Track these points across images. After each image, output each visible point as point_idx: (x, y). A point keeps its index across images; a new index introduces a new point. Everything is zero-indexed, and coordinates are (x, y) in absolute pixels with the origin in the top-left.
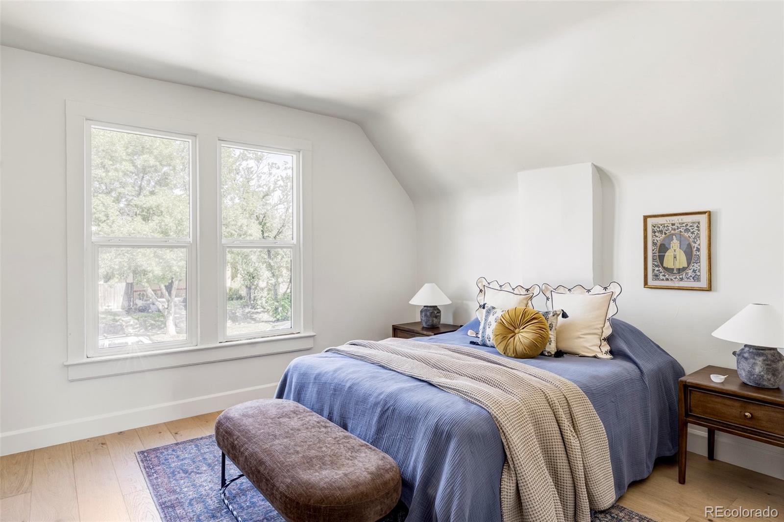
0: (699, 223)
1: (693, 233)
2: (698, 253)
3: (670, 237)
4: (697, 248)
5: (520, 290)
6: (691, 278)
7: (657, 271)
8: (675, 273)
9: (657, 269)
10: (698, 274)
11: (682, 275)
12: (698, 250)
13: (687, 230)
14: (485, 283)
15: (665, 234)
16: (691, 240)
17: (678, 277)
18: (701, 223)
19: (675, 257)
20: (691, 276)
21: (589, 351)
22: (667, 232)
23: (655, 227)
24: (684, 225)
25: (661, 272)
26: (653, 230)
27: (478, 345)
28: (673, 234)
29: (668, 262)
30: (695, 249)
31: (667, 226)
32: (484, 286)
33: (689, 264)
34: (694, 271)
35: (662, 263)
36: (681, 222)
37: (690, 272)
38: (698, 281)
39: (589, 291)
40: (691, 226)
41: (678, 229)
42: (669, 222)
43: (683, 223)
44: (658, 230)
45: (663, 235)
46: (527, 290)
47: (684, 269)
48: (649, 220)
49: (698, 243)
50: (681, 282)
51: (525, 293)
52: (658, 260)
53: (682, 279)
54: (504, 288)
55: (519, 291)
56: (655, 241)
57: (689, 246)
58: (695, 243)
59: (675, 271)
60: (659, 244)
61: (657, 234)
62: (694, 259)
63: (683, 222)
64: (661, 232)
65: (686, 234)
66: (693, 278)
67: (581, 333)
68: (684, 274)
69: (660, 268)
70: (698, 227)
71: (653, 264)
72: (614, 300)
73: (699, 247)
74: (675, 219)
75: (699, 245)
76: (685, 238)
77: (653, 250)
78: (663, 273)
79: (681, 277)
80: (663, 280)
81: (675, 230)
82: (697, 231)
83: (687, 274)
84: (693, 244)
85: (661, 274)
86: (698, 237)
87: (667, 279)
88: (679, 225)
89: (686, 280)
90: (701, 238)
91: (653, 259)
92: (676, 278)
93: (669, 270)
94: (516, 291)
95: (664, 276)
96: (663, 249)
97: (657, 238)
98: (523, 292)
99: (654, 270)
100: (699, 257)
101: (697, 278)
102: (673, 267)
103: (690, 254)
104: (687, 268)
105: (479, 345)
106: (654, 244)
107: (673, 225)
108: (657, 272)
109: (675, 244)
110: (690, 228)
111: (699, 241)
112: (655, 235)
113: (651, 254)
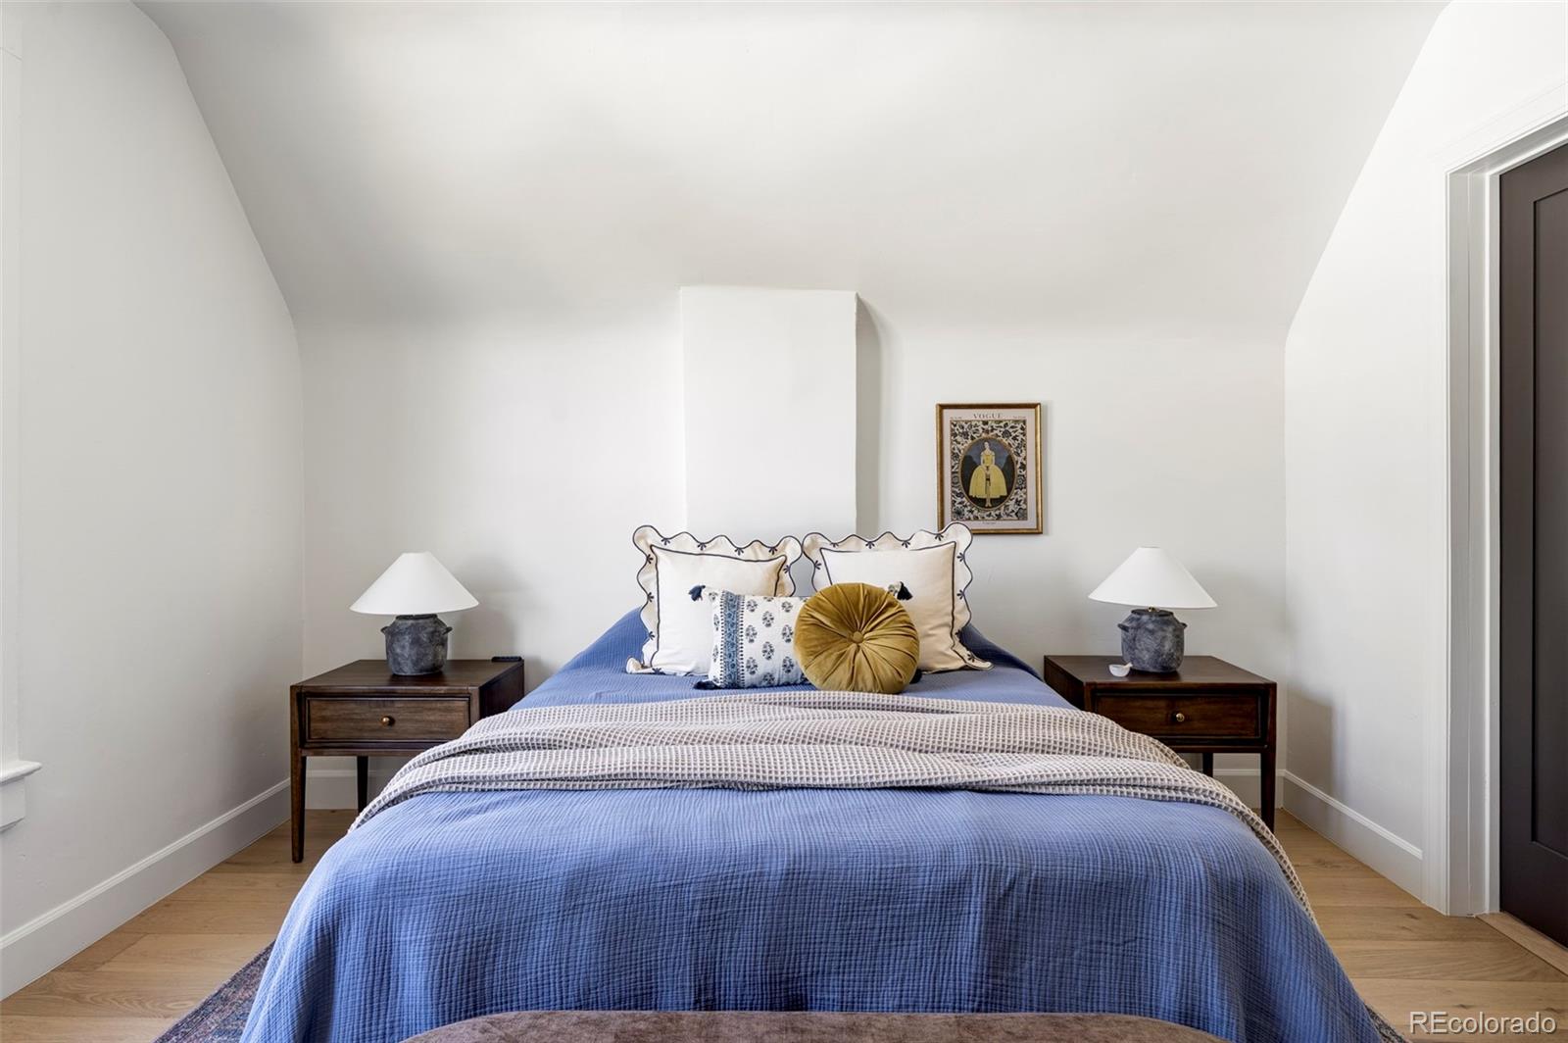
0: (1024, 422)
1: (1015, 438)
2: (1024, 473)
3: (979, 446)
4: (1021, 463)
5: (758, 550)
6: (1013, 514)
7: (960, 503)
8: (988, 507)
9: (959, 500)
10: (1024, 506)
11: (999, 509)
12: (1023, 467)
13: (1006, 434)
14: (657, 541)
15: (973, 438)
16: (1013, 450)
17: (993, 514)
18: (1027, 423)
19: (988, 479)
20: (1013, 511)
21: (946, 658)
22: (974, 435)
23: (955, 426)
24: (1002, 424)
25: (966, 506)
26: (952, 430)
27: (716, 688)
28: (986, 440)
29: (977, 488)
30: (1019, 465)
31: (976, 425)
32: (651, 546)
33: (1009, 490)
34: (1018, 502)
35: (967, 490)
36: (997, 419)
37: (1011, 504)
38: (1023, 519)
39: (906, 543)
40: (1012, 427)
41: (992, 430)
42: (978, 418)
43: (1001, 422)
44: (961, 431)
45: (970, 441)
46: (773, 550)
47: (1002, 499)
48: (945, 411)
49: (1023, 454)
50: (997, 522)
51: (769, 555)
52: (960, 484)
53: (999, 517)
54: (711, 548)
55: (755, 552)
56: (956, 451)
57: (1010, 462)
58: (1019, 455)
59: (988, 504)
60: (961, 456)
61: (958, 438)
62: (1017, 481)
63: (1000, 419)
64: (965, 435)
65: (1004, 440)
66: (1016, 514)
67: (929, 626)
68: (1003, 508)
69: (964, 499)
70: (1022, 428)
71: (953, 492)
72: (962, 557)
73: (1024, 462)
74: (988, 414)
75: (1025, 459)
76: (1004, 446)
77: (953, 467)
78: (969, 508)
79: (997, 512)
80: (969, 519)
81: (987, 432)
82: (1021, 436)
83: (1006, 507)
84: (1016, 458)
85: (966, 509)
86: (1023, 445)
87: (976, 518)
88: (994, 425)
89: (1005, 517)
90: (1028, 446)
91: (953, 483)
92: (989, 515)
93: (979, 502)
94: (747, 554)
95: (971, 511)
96: (968, 466)
97: (959, 446)
98: (764, 554)
99: (954, 502)
100: (1025, 479)
101: (1022, 515)
102: (984, 497)
103: (1012, 472)
104: (1006, 497)
105: (719, 688)
106: (955, 456)
107: (985, 423)
108: (960, 506)
109: (988, 455)
110: (1011, 430)
111: (1024, 453)
112: (956, 441)
113: (950, 473)
